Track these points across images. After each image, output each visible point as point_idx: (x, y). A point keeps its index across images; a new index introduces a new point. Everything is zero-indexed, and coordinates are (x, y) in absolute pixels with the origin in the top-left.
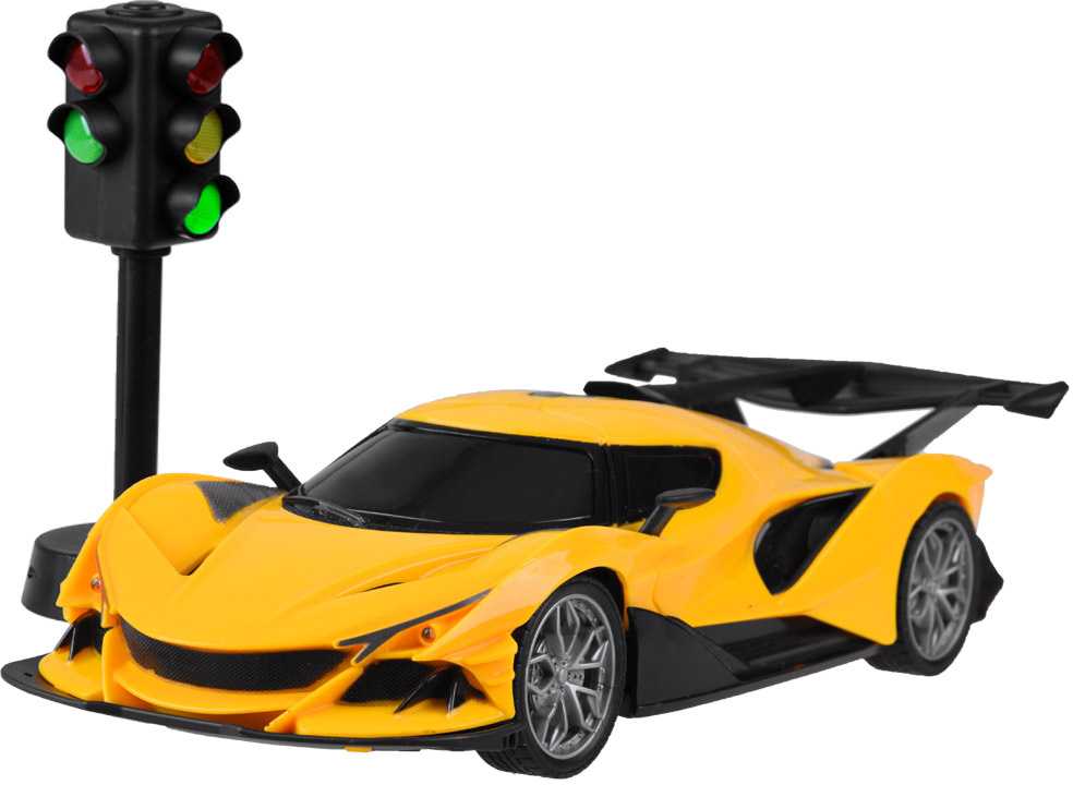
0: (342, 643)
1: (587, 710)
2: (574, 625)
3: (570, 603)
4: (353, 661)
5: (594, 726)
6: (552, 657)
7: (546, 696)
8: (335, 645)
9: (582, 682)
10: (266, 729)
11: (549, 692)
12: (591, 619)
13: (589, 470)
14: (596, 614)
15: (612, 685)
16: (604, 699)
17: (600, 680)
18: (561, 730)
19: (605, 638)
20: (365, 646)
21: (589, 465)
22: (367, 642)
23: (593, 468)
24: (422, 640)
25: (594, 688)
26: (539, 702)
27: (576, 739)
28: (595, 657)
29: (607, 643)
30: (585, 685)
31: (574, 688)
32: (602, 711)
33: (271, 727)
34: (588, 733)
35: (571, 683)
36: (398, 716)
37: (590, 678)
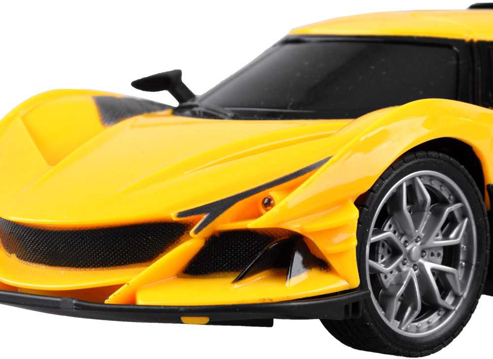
0: (181, 215)
1: (445, 289)
2: (425, 201)
3: (419, 180)
4: (192, 232)
5: (455, 304)
6: (401, 235)
7: (396, 273)
8: (173, 216)
9: (440, 260)
10: (106, 302)
11: (398, 269)
12: (447, 197)
13: (454, 62)
14: (452, 191)
15: (474, 262)
16: (466, 276)
17: (462, 257)
18: (414, 309)
19: (464, 215)
20: (205, 216)
21: (454, 58)
22: (206, 212)
23: (458, 60)
24: (262, 210)
25: (455, 266)
26: (388, 281)
27: (434, 318)
28: (452, 235)
29: (466, 220)
30: (443, 263)
31: (428, 266)
32: (463, 287)
33: (112, 300)
34: (448, 311)
35: (426, 260)
36: (236, 286)
37: (450, 255)
